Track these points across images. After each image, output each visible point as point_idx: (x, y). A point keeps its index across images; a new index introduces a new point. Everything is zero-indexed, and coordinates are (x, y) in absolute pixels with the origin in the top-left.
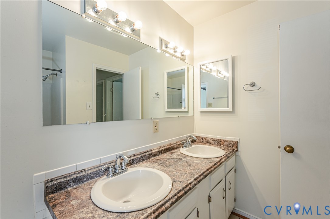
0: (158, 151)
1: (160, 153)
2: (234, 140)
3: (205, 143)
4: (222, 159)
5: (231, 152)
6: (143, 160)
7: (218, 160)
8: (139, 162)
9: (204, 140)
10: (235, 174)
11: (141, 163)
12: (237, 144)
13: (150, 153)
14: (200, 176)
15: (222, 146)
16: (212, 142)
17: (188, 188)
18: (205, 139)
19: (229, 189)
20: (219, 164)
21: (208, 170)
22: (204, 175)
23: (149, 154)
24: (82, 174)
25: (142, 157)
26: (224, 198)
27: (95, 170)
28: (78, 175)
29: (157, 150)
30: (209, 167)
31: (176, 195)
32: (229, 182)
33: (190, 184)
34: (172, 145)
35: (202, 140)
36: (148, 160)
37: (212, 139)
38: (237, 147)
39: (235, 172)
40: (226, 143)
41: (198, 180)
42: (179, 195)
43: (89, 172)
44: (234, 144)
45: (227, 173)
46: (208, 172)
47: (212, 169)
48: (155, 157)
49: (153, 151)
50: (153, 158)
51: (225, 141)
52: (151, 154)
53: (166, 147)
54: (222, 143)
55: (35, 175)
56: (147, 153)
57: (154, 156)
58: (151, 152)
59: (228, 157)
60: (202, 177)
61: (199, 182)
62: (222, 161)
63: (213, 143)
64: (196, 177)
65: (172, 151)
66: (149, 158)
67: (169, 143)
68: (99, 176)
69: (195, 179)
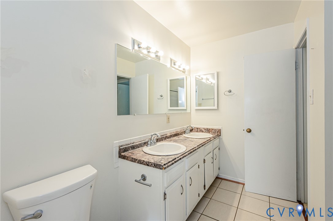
0: (170, 135)
1: (171, 136)
2: (218, 128)
3: (199, 132)
4: (211, 139)
5: (216, 136)
6: (162, 140)
7: (209, 139)
8: (160, 141)
9: (198, 130)
10: (219, 152)
12: (220, 131)
13: (166, 136)
14: (200, 145)
15: (211, 133)
16: (204, 130)
17: (194, 149)
18: (199, 129)
19: (215, 159)
20: (209, 141)
21: (203, 143)
22: (202, 145)
23: (165, 137)
24: (134, 144)
25: (162, 138)
26: (212, 163)
27: (140, 143)
28: (133, 145)
29: (169, 135)
30: (204, 141)
31: (189, 151)
32: (215, 154)
33: (195, 147)
34: (178, 132)
35: (197, 130)
36: (165, 140)
37: (204, 128)
38: (220, 133)
39: (219, 149)
40: (213, 131)
41: (199, 146)
42: (191, 151)
43: (137, 143)
44: (218, 131)
45: (214, 148)
46: (204, 144)
47: (206, 143)
48: (169, 139)
49: (168, 135)
50: (167, 139)
51: (212, 129)
52: (167, 136)
53: (174, 133)
54: (210, 131)
55: (115, 142)
56: (164, 136)
57: (168, 138)
58: (166, 135)
59: (215, 138)
60: (201, 145)
61: (199, 148)
62: (211, 140)
63: (205, 132)
64: (197, 145)
65: (178, 136)
66: (165, 139)
67: (176, 131)
68: (142, 147)
69: (198, 146)
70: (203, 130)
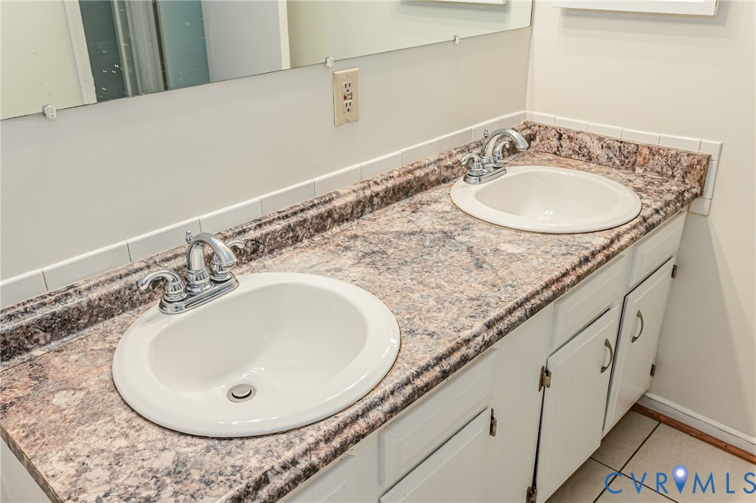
0: (359, 202)
1: (362, 207)
2: (695, 150)
3: (569, 157)
4: (618, 236)
5: (667, 204)
6: (296, 239)
7: (599, 241)
8: (281, 246)
9: (565, 143)
10: (672, 283)
11: (287, 252)
12: (705, 169)
13: (322, 209)
14: (510, 311)
15: (639, 170)
16: (599, 152)
17: (456, 357)
18: (569, 137)
19: (634, 339)
20: (600, 257)
21: (547, 286)
22: (528, 306)
23: (321, 217)
24: (72, 303)
25: (290, 228)
26: (603, 369)
27: (116, 286)
28: (58, 308)
29: (352, 198)
30: (557, 273)
31: (408, 382)
32: (639, 315)
33: (467, 341)
34: (419, 173)
35: (555, 143)
36: (317, 238)
37: (600, 139)
38: (701, 181)
39: (673, 275)
40: (658, 161)
41: (502, 326)
42: (419, 382)
43: (94, 295)
44: (691, 166)
45: (632, 285)
46: (547, 294)
47: (567, 280)
48: (345, 225)
49: (337, 203)
50: (336, 229)
51: (654, 152)
52: (330, 214)
53: (390, 184)
54: (640, 160)
56: (313, 212)
57: (343, 219)
58: (329, 206)
59: (650, 228)
60: (519, 313)
61: (501, 334)
62: (616, 246)
63: (603, 159)
64: (493, 315)
65: (419, 197)
66: (320, 229)
67: (407, 164)
68: (133, 306)
69: (489, 326)
70: (596, 149)
